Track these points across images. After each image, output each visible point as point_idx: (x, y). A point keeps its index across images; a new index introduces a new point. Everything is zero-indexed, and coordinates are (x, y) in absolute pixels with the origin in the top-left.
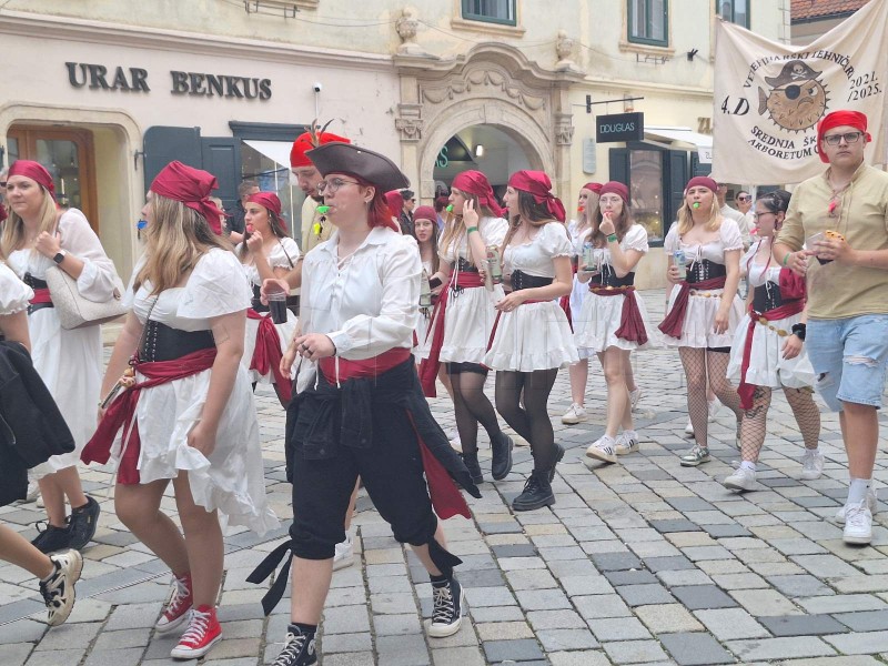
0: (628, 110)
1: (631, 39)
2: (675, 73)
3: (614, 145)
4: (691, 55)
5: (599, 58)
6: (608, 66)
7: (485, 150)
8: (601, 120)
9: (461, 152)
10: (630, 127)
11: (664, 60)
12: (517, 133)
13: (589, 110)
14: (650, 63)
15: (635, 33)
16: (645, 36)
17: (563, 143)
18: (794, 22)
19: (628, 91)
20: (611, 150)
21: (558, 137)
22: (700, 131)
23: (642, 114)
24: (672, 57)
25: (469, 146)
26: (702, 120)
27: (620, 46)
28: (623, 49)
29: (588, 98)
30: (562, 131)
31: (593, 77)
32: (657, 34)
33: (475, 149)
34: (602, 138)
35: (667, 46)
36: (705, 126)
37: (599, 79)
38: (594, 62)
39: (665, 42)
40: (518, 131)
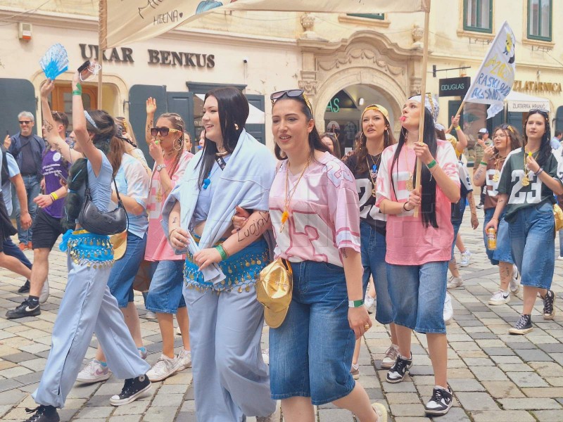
0: (463, 75)
1: (466, 27)
3: (452, 98)
5: (442, 40)
6: (449, 46)
7: (365, 101)
8: (443, 82)
9: (350, 103)
10: (461, 87)
11: (488, 42)
12: (384, 91)
13: (434, 75)
14: (479, 44)
15: (469, 24)
16: (476, 25)
19: (463, 63)
20: (450, 102)
21: (412, 93)
22: (515, 90)
23: (470, 78)
25: (355, 99)
26: (516, 82)
27: (458, 33)
28: (459, 34)
29: (434, 67)
30: (415, 89)
31: (437, 52)
32: (484, 25)
33: (359, 100)
34: (443, 93)
35: (491, 33)
36: (518, 86)
37: (442, 55)
38: (437, 44)
39: (490, 30)
40: (384, 88)
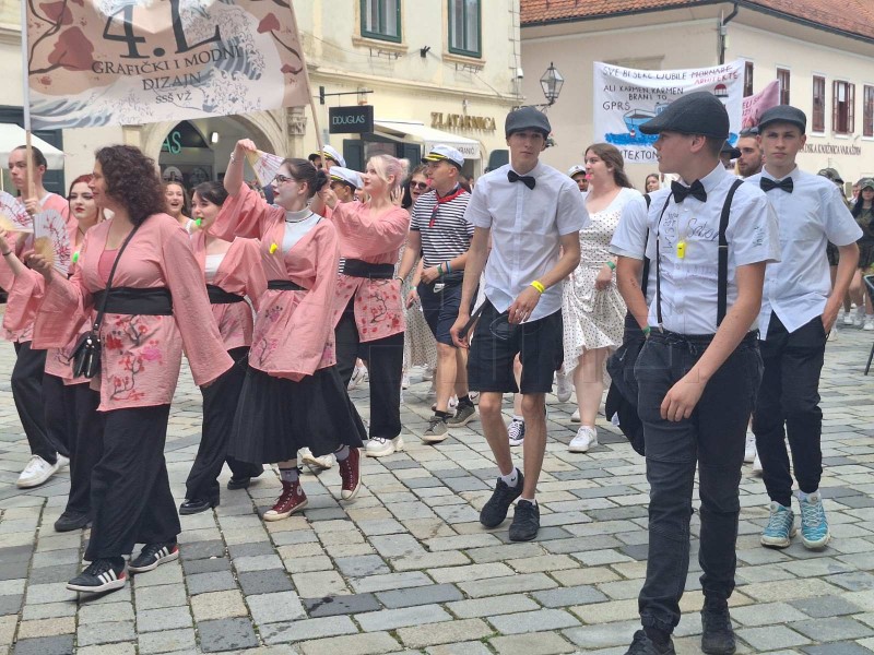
0: (362, 103)
1: (364, 33)
2: (407, 69)
3: (348, 136)
4: (424, 52)
5: (331, 50)
6: (342, 60)
7: (220, 137)
8: (334, 112)
9: (197, 139)
10: (360, 119)
11: (397, 55)
12: (249, 122)
13: (322, 102)
14: (383, 58)
15: (369, 29)
16: (378, 30)
17: (296, 132)
18: (523, 25)
19: (361, 84)
20: (345, 142)
21: (291, 127)
22: (433, 126)
23: (372, 107)
24: (405, 53)
25: (205, 133)
26: (435, 115)
27: (354, 40)
28: (356, 43)
29: (322, 89)
30: (295, 121)
31: (325, 68)
32: (390, 30)
33: (211, 136)
34: (335, 129)
36: (438, 120)
37: (333, 71)
38: (325, 57)
39: (398, 38)
40: (250, 119)
